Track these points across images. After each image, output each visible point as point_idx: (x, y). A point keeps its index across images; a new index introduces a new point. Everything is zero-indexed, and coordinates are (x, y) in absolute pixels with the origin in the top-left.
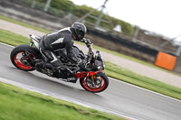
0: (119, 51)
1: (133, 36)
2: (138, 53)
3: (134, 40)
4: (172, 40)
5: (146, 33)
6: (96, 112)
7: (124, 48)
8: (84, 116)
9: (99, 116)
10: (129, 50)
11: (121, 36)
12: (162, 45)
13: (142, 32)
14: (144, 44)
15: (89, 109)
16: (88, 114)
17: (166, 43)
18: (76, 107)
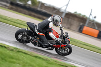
0: (30, 15)
1: (38, 7)
2: (41, 16)
3: (39, 9)
4: (59, 9)
5: (45, 5)
6: (17, 49)
7: (33, 14)
8: (11, 51)
9: (19, 51)
10: (36, 15)
11: (31, 6)
12: (54, 12)
13: (43, 4)
14: (44, 11)
15: (13, 47)
16: (13, 50)
17: (56, 11)
18: (6, 46)
